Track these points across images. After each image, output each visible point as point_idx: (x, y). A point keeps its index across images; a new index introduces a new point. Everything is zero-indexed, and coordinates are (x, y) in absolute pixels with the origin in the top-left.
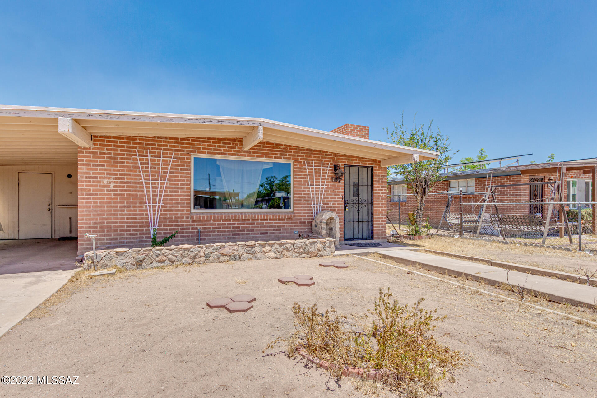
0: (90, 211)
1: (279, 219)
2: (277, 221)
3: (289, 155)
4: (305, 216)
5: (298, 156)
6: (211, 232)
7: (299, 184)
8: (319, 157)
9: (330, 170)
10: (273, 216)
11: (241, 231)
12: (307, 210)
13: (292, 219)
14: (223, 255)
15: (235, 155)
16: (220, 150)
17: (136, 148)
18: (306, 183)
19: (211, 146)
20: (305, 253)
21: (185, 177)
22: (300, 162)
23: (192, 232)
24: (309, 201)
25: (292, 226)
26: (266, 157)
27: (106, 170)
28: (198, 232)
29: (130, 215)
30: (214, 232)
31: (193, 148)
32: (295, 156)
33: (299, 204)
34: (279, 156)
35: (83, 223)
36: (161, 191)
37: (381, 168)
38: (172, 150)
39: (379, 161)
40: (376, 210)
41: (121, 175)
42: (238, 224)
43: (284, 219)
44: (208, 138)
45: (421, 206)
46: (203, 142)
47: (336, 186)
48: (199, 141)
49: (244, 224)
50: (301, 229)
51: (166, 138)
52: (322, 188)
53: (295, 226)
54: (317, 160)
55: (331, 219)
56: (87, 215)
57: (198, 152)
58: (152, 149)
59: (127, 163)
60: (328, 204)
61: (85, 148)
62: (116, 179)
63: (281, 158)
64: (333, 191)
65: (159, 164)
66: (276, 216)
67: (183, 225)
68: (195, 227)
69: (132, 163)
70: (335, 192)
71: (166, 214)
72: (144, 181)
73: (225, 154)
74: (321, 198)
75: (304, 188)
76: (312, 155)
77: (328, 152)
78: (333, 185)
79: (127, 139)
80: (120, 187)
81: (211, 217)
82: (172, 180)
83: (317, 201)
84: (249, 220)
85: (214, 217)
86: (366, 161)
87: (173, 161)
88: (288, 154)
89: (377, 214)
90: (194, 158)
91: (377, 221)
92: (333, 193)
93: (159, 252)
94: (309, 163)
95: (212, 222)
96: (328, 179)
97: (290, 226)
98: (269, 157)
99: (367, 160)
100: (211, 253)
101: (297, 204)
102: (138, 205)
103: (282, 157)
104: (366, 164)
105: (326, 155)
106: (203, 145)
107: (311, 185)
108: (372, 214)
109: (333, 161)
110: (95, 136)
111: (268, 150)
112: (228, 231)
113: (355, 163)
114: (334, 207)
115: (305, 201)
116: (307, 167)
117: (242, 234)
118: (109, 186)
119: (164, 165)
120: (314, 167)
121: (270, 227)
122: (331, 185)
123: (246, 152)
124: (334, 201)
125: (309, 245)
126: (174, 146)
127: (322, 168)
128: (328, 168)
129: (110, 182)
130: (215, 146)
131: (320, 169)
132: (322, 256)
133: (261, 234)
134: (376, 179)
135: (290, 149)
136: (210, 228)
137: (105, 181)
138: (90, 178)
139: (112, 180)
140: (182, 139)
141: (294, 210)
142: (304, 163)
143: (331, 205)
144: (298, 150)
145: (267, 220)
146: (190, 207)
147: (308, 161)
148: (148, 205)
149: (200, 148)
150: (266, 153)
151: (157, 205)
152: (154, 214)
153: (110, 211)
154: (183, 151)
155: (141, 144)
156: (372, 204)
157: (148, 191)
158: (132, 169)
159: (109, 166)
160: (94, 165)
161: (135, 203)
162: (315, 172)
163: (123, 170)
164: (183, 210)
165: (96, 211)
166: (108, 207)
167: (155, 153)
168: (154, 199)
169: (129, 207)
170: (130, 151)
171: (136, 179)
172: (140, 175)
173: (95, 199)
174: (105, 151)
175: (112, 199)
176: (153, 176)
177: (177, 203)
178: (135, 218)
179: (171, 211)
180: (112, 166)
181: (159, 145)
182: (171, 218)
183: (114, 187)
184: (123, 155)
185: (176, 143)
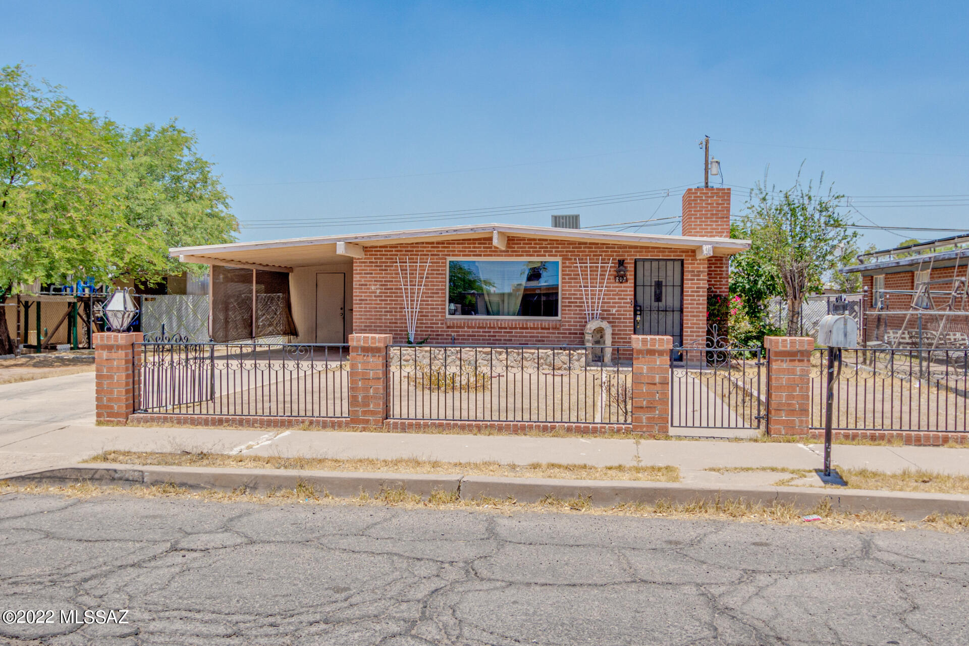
0: (361, 315)
1: (542, 329)
2: (540, 331)
3: (556, 252)
4: (576, 326)
5: (567, 252)
6: (466, 339)
7: (569, 287)
8: (596, 252)
9: (611, 267)
10: (534, 324)
11: (497, 340)
12: (579, 318)
13: (558, 329)
15: (491, 255)
16: (475, 251)
17: (397, 255)
18: (578, 285)
19: (465, 247)
21: (440, 282)
22: (571, 259)
23: (446, 339)
24: (582, 306)
25: (559, 337)
27: (373, 277)
28: (452, 339)
29: (392, 319)
30: (469, 339)
31: (448, 251)
32: (563, 252)
34: (542, 253)
36: (418, 297)
37: (697, 260)
38: (428, 255)
39: (693, 251)
40: (687, 320)
41: (385, 281)
42: (494, 332)
43: (549, 329)
44: (463, 240)
46: (458, 244)
47: (621, 287)
48: (454, 244)
49: (501, 332)
50: (571, 341)
51: (423, 243)
52: (601, 291)
53: (563, 337)
54: (594, 256)
55: (600, 329)
56: (358, 319)
57: (453, 255)
58: (411, 255)
59: (390, 270)
60: (609, 311)
61: (358, 259)
62: (381, 285)
63: (545, 256)
64: (617, 295)
65: (416, 270)
66: (538, 325)
67: (438, 331)
68: (450, 333)
69: (394, 270)
70: (621, 295)
71: (422, 320)
72: (403, 287)
73: (480, 255)
74: (598, 303)
75: (575, 290)
76: (587, 250)
77: (609, 244)
78: (617, 287)
79: (391, 247)
80: (384, 293)
81: (464, 323)
82: (428, 285)
83: (592, 306)
84: (506, 328)
85: (468, 324)
86: (669, 252)
87: (430, 266)
88: (554, 250)
89: (690, 325)
90: (449, 261)
91: (688, 336)
92: (617, 297)
94: (582, 259)
95: (466, 329)
96: (609, 279)
97: (557, 337)
98: (531, 256)
99: (673, 250)
101: (565, 310)
102: (398, 310)
103: (547, 254)
104: (670, 256)
105: (607, 248)
106: (458, 247)
107: (584, 287)
108: (682, 325)
109: (617, 256)
110: (366, 248)
111: (529, 248)
113: (651, 256)
114: (618, 315)
115: (577, 306)
116: (579, 265)
118: (376, 292)
119: (421, 270)
120: (589, 265)
121: (531, 337)
122: (613, 287)
124: (618, 307)
126: (430, 251)
127: (600, 265)
128: (609, 265)
129: (377, 289)
130: (470, 247)
131: (597, 267)
134: (688, 276)
135: (557, 244)
136: (464, 335)
137: (373, 287)
138: (362, 285)
139: (378, 286)
140: (438, 243)
141: (562, 317)
142: (575, 259)
143: (614, 312)
144: (568, 244)
145: (527, 328)
146: (444, 313)
147: (581, 257)
148: (406, 310)
149: (454, 251)
150: (526, 252)
151: (415, 310)
152: (412, 319)
153: (376, 315)
154: (439, 255)
155: (401, 251)
156: (681, 311)
157: (407, 297)
158: (394, 276)
159: (375, 274)
160: (365, 274)
161: (396, 308)
162: (591, 271)
163: (387, 277)
164: (438, 316)
165: (366, 315)
166: (375, 312)
167: (413, 259)
168: (412, 305)
169: (391, 312)
170: (392, 259)
171: (397, 285)
172: (400, 281)
173: (365, 304)
174: (374, 260)
175: (378, 304)
176: (411, 281)
177: (432, 309)
178: (396, 323)
179: (428, 316)
180: (378, 274)
181: (417, 251)
182: (427, 323)
183: (380, 293)
184: (387, 263)
185: (432, 247)
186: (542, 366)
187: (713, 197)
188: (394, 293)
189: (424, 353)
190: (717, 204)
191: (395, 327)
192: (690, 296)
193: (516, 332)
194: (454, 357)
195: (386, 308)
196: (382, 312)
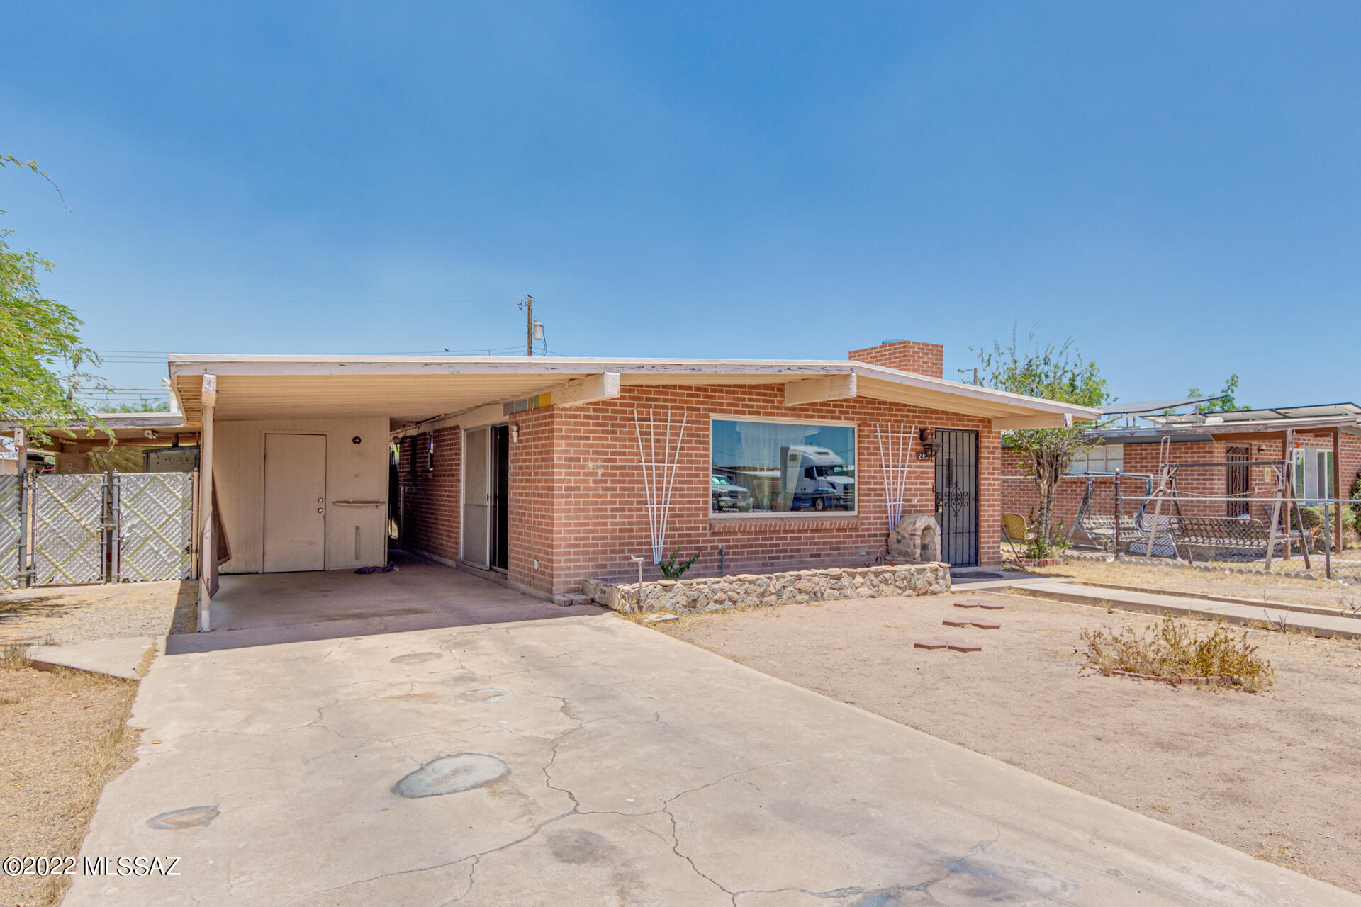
0: (569, 518)
1: (838, 530)
2: (835, 534)
3: (853, 413)
4: (876, 524)
5: (865, 414)
6: (738, 553)
7: (868, 466)
8: (897, 416)
9: (914, 438)
11: (781, 551)
12: (880, 512)
13: (856, 529)
14: (801, 591)
15: (773, 414)
16: (751, 406)
17: (634, 406)
18: (878, 463)
19: (739, 399)
20: (910, 588)
21: (700, 456)
22: (869, 425)
23: (711, 554)
24: (881, 495)
25: (857, 542)
26: (819, 417)
27: (592, 446)
28: (720, 553)
29: (624, 524)
30: (742, 553)
31: (713, 404)
32: (860, 413)
33: (868, 501)
34: (837, 414)
35: (561, 539)
36: (668, 482)
37: (992, 432)
38: (682, 408)
39: (989, 421)
40: (985, 511)
41: (613, 453)
42: (778, 539)
43: (845, 530)
44: (735, 386)
45: (1049, 502)
46: (728, 392)
47: (922, 467)
48: (721, 391)
49: (785, 539)
50: (871, 547)
51: (674, 387)
52: (902, 472)
53: (861, 542)
54: (895, 421)
55: (927, 528)
56: (566, 525)
57: (721, 411)
58: (656, 407)
59: (621, 433)
60: (910, 501)
61: (566, 410)
62: (605, 460)
63: (840, 418)
64: (919, 478)
65: (665, 434)
66: (835, 524)
67: (698, 542)
68: (716, 544)
69: (627, 433)
70: (922, 478)
71: (675, 523)
72: (644, 464)
73: (758, 413)
74: (900, 490)
75: (875, 472)
76: (887, 412)
77: (910, 406)
78: (919, 467)
80: (611, 475)
81: (740, 527)
82: (683, 462)
83: (894, 495)
84: (793, 532)
85: (743, 526)
86: (969, 421)
87: (686, 428)
88: (850, 410)
89: (986, 518)
90: (713, 421)
91: (985, 532)
92: (918, 481)
93: (716, 586)
94: (882, 426)
95: (739, 536)
96: (911, 455)
97: (854, 542)
98: (824, 417)
99: (970, 418)
100: (784, 587)
101: (863, 501)
102: (635, 506)
103: (843, 416)
104: (968, 426)
105: (908, 411)
106: (728, 398)
107: (886, 466)
108: (977, 518)
109: (919, 423)
112: (763, 552)
113: (951, 425)
114: (921, 506)
115: (877, 495)
116: (879, 434)
117: (784, 557)
118: (596, 474)
119: (673, 434)
120: (890, 435)
121: (824, 543)
122: (915, 467)
123: (789, 409)
124: (921, 495)
125: (915, 574)
126: (686, 402)
127: (902, 435)
128: (912, 435)
129: (598, 467)
130: (744, 399)
131: (898, 438)
132: (934, 593)
133: (812, 556)
134: (984, 453)
135: (854, 402)
136: (736, 547)
137: (591, 464)
138: (571, 460)
139: (600, 463)
140: (698, 389)
141: (859, 512)
142: (875, 426)
143: (916, 502)
144: (866, 402)
145: (823, 530)
146: (706, 509)
147: (881, 423)
148: (649, 506)
149: (722, 404)
150: (818, 410)
151: (663, 506)
152: (658, 523)
153: (597, 517)
154: (698, 409)
155: (639, 399)
156: (979, 499)
157: (650, 482)
158: (627, 443)
159: (595, 439)
160: (576, 438)
161: (632, 503)
162: (892, 444)
163: (615, 446)
164: (698, 515)
165: (578, 518)
166: (594, 510)
167: (659, 414)
168: (658, 496)
169: (623, 510)
170: (624, 412)
171: (632, 461)
172: (638, 454)
173: (577, 496)
174: (592, 413)
175: (600, 496)
176: (656, 454)
177: (689, 502)
178: (631, 530)
179: (682, 516)
180: (601, 439)
181: (665, 400)
182: (681, 529)
183: (603, 475)
184: (616, 419)
185: (689, 395)
186: (904, 591)
188: (628, 475)
191: (630, 538)
192: (985, 479)
193: (805, 538)
195: (615, 503)
196: (606, 510)
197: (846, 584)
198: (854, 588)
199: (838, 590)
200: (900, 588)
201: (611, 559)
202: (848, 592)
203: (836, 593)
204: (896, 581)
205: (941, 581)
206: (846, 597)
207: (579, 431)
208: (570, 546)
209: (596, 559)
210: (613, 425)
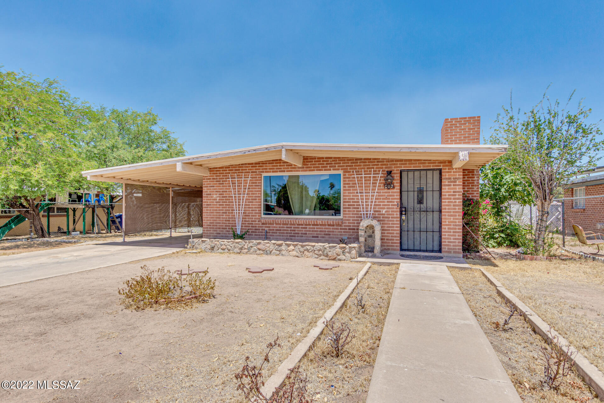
0: (208, 215)
1: (329, 225)
2: (327, 227)
3: (338, 166)
4: (354, 223)
5: (347, 166)
6: (274, 233)
7: (348, 193)
8: (369, 165)
9: (381, 177)
10: (322, 222)
11: (296, 233)
12: (357, 217)
13: (341, 226)
15: (292, 171)
16: (281, 169)
17: (229, 173)
18: (356, 191)
19: (274, 166)
20: (324, 255)
21: (257, 191)
22: (350, 172)
23: (262, 232)
24: (358, 208)
25: (341, 232)
26: (317, 170)
27: (215, 189)
28: (265, 232)
29: (226, 218)
30: (276, 233)
31: (262, 169)
32: (344, 166)
33: (348, 211)
34: (328, 168)
36: (243, 202)
37: (453, 169)
38: (249, 172)
39: (449, 162)
40: (445, 219)
41: (223, 192)
42: (294, 228)
43: (333, 225)
44: (273, 160)
45: (543, 215)
46: (269, 163)
47: (389, 192)
48: (266, 163)
49: (299, 228)
50: (350, 235)
51: (246, 164)
52: (373, 196)
53: (344, 232)
54: (367, 168)
57: (266, 172)
58: (239, 173)
59: (225, 184)
60: (380, 211)
61: (206, 177)
62: (220, 194)
63: (330, 170)
64: (386, 199)
65: (242, 183)
66: (325, 222)
67: (256, 227)
68: (264, 228)
69: (228, 184)
70: (389, 199)
71: (246, 218)
72: (233, 195)
73: (284, 171)
74: (371, 205)
75: (353, 196)
76: (362, 164)
77: (380, 159)
78: (386, 193)
79: (226, 168)
80: (222, 200)
81: (273, 221)
82: (249, 194)
83: (366, 208)
85: (275, 221)
87: (250, 180)
88: (337, 165)
89: (447, 223)
90: (264, 176)
91: (446, 232)
92: (386, 201)
94: (358, 172)
96: (379, 186)
97: (339, 232)
98: (320, 170)
99: (434, 162)
101: (346, 211)
102: (231, 211)
103: (332, 168)
104: (430, 166)
105: (377, 162)
106: (269, 166)
107: (360, 193)
108: (440, 223)
109: (386, 168)
110: (211, 169)
111: (318, 164)
112: (287, 233)
113: (414, 167)
114: (387, 214)
115: (355, 208)
116: (356, 176)
118: (216, 199)
119: (245, 183)
120: (363, 176)
121: (320, 231)
122: (383, 193)
123: (301, 168)
124: (387, 208)
126: (251, 169)
127: (372, 175)
128: (380, 175)
129: (217, 197)
130: (277, 166)
131: (370, 177)
133: (313, 237)
134: (445, 182)
135: (339, 160)
136: (273, 230)
137: (215, 196)
138: (208, 194)
139: (218, 195)
140: (256, 164)
141: (344, 217)
142: (353, 172)
143: (384, 212)
144: (347, 160)
145: (317, 225)
146: (261, 213)
147: (357, 170)
148: (235, 212)
149: (266, 169)
150: (317, 167)
151: (241, 212)
152: (239, 218)
153: (217, 215)
154: (256, 172)
155: (232, 170)
156: (440, 211)
157: (236, 202)
158: (228, 187)
159: (216, 186)
160: (210, 187)
161: (229, 210)
162: (365, 180)
163: (223, 189)
164: (256, 216)
165: (211, 215)
166: (216, 213)
167: (239, 175)
168: (239, 208)
169: (226, 213)
170: (226, 176)
171: (230, 194)
172: (231, 192)
173: (210, 207)
174: (215, 177)
175: (218, 208)
176: (238, 191)
177: (252, 210)
178: (229, 221)
179: (249, 216)
180: (218, 186)
181: (242, 170)
182: (249, 221)
183: (219, 200)
184: (223, 179)
185: (252, 167)
186: (320, 256)
187: (465, 124)
188: (228, 200)
189: (235, 244)
190: (469, 129)
191: (229, 223)
192: (448, 199)
193: (309, 228)
194: (255, 248)
195: (223, 210)
196: (220, 213)
197: (284, 249)
198: (288, 251)
199: (279, 251)
200: (317, 255)
201: (222, 231)
202: (283, 252)
203: (278, 252)
204: (315, 251)
205: (347, 254)
206: (282, 255)
207: (211, 184)
208: (208, 225)
209: (217, 231)
210: (222, 181)
